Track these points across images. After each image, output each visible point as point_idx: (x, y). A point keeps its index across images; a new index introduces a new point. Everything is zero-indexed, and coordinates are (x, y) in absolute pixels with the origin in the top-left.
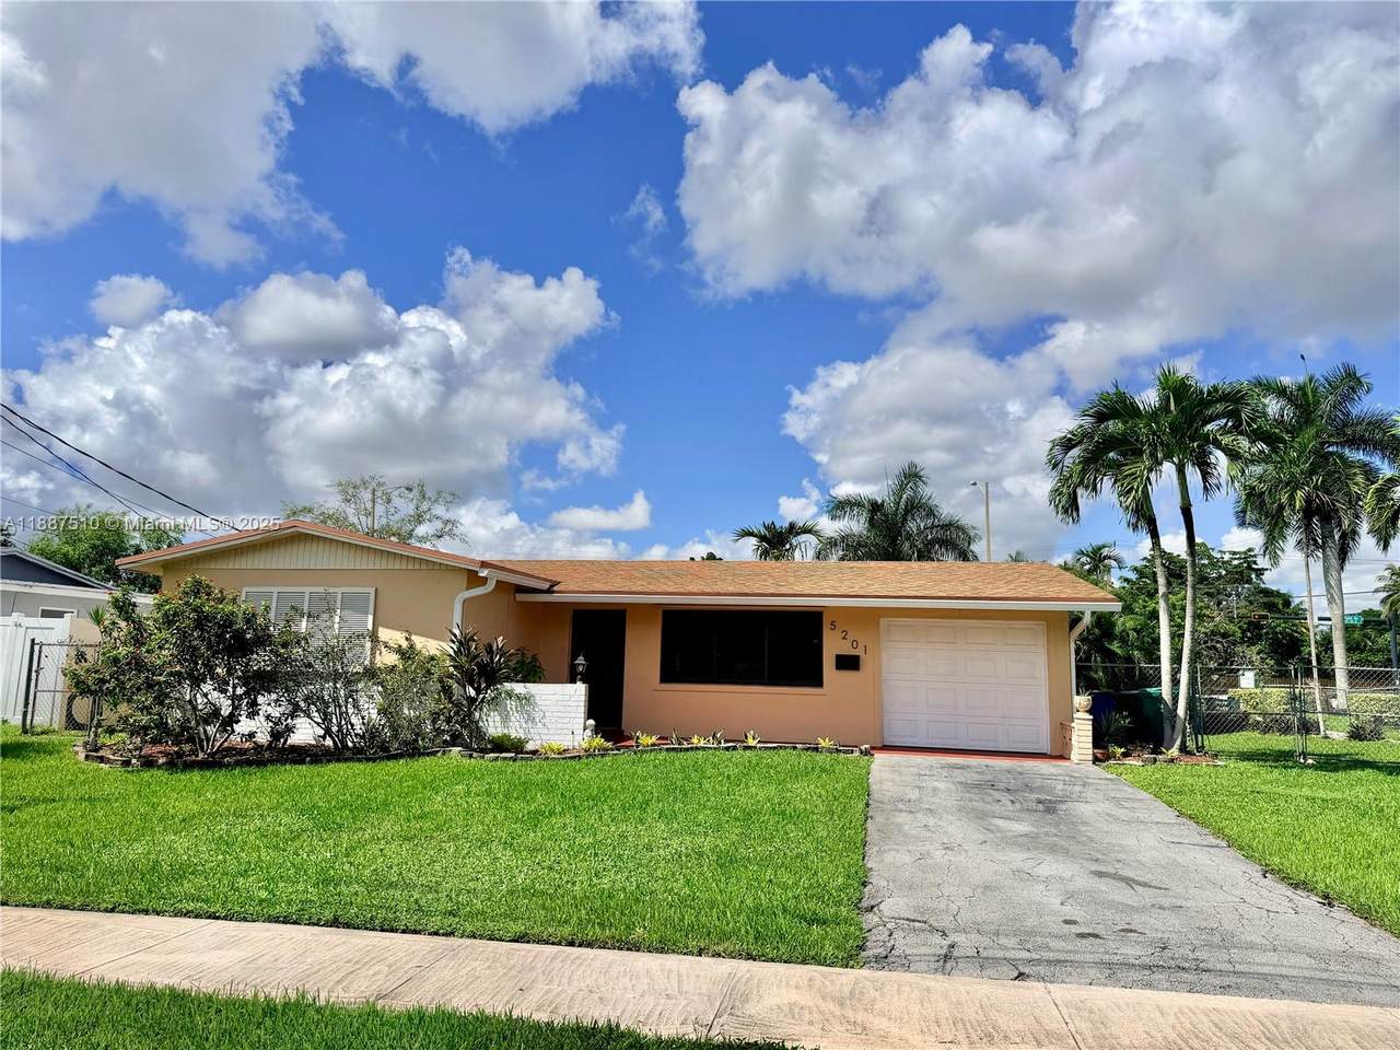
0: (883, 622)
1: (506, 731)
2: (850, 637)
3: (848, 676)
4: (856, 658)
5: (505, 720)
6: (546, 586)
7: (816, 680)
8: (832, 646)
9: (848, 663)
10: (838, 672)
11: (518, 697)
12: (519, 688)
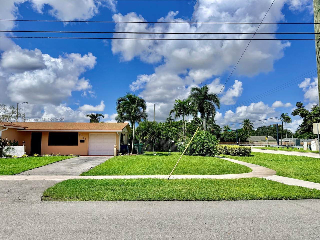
0: (89, 134)
1: (10, 154)
2: (83, 137)
3: (82, 143)
4: (84, 140)
5: (10, 152)
6: (23, 128)
7: (77, 144)
8: (80, 138)
9: (82, 141)
10: (80, 143)
11: (12, 148)
12: (12, 147)
